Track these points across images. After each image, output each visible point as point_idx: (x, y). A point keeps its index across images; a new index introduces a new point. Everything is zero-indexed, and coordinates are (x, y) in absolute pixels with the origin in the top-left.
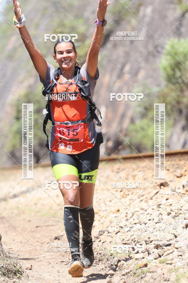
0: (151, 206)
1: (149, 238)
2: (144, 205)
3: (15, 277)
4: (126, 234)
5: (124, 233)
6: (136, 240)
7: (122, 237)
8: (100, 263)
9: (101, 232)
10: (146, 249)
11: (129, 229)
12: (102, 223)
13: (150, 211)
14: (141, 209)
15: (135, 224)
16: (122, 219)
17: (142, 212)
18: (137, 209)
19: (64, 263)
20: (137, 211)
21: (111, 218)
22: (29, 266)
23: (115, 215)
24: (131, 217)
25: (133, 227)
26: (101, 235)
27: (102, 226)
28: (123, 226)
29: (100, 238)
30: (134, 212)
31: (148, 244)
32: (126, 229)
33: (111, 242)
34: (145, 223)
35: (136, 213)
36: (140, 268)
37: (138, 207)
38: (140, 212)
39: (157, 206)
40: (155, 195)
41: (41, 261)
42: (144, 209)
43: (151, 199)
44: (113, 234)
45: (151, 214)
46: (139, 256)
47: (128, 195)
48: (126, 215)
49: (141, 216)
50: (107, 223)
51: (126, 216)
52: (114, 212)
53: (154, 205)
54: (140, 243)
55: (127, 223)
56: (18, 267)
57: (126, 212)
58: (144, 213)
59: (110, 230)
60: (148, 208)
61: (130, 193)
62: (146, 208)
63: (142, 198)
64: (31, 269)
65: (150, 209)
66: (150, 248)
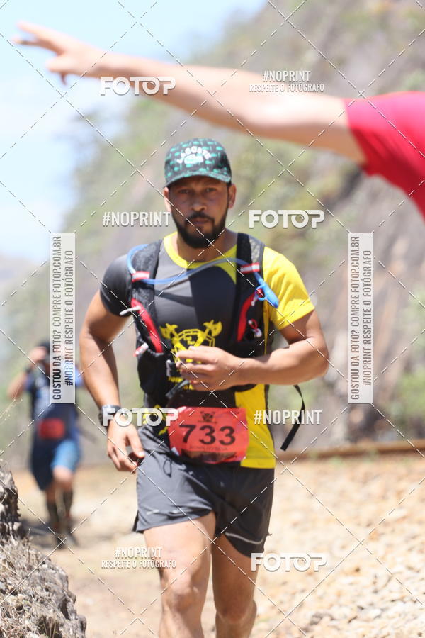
1: (420, 635)
2: (415, 559)
4: (371, 624)
5: (367, 621)
7: (361, 631)
11: (378, 612)
12: (319, 598)
14: (407, 569)
15: (393, 601)
17: (409, 573)
18: (400, 568)
20: (397, 573)
21: (339, 587)
23: (351, 579)
26: (316, 623)
27: (319, 605)
32: (374, 612)
34: (415, 599)
44: (343, 624)
47: (384, 533)
48: (375, 580)
49: (407, 584)
50: (331, 598)
52: (348, 572)
55: (375, 598)
57: (373, 575)
59: (336, 612)
61: (388, 530)
62: (418, 566)
63: (413, 542)
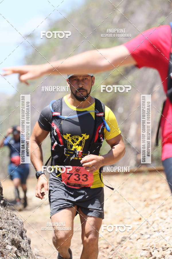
0: (169, 216)
1: (166, 245)
4: (146, 241)
5: (144, 239)
6: (154, 246)
7: (142, 244)
9: (124, 238)
10: (163, 255)
11: (149, 236)
13: (168, 220)
14: (161, 218)
16: (143, 227)
23: (137, 223)
24: (151, 226)
25: (152, 234)
26: (124, 241)
28: (143, 234)
29: (122, 244)
30: (154, 221)
31: (165, 250)
33: (131, 248)
34: (164, 231)
38: (159, 220)
44: (134, 241)
45: (169, 223)
47: (151, 204)
49: (160, 225)
51: (147, 224)
52: (137, 220)
54: (157, 250)
60: (167, 217)
62: (165, 217)
65: (169, 218)
66: (166, 254)
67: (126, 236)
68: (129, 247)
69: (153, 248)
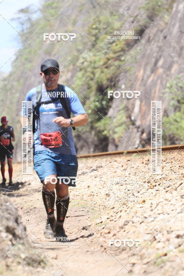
0: (175, 197)
1: (170, 228)
2: (168, 195)
3: (39, 266)
4: (150, 224)
5: (148, 223)
6: (159, 230)
7: (146, 227)
8: (124, 252)
9: (126, 222)
10: (167, 239)
11: (153, 219)
12: (128, 214)
13: (173, 201)
14: (165, 200)
15: (159, 214)
16: (147, 210)
17: (166, 202)
18: (161, 200)
19: (89, 253)
20: (161, 202)
21: (136, 209)
22: (55, 256)
23: (141, 205)
24: (155, 208)
25: (156, 217)
26: (126, 225)
27: (128, 217)
28: (147, 216)
29: (125, 228)
30: (158, 203)
31: (170, 233)
32: (151, 219)
33: (134, 232)
34: (168, 213)
35: (160, 203)
36: (160, 257)
37: (163, 197)
38: (164, 202)
39: (180, 197)
40: (179, 186)
41: (67, 250)
42: (168, 200)
43: (176, 190)
44: (138, 225)
45: (174, 205)
46: (160, 245)
47: (156, 186)
48: (151, 205)
49: (165, 206)
50: (132, 214)
51: (151, 207)
52: (140, 202)
53: (177, 196)
54: (161, 233)
55: (152, 213)
56: (42, 257)
57: (150, 203)
58: (168, 204)
59: (135, 220)
60: (172, 199)
61: (157, 184)
62: (170, 199)
63: (167, 189)
64: (56, 259)
65: (174, 199)
66: (171, 238)
67: (128, 219)
68: (132, 231)
69: (157, 231)
